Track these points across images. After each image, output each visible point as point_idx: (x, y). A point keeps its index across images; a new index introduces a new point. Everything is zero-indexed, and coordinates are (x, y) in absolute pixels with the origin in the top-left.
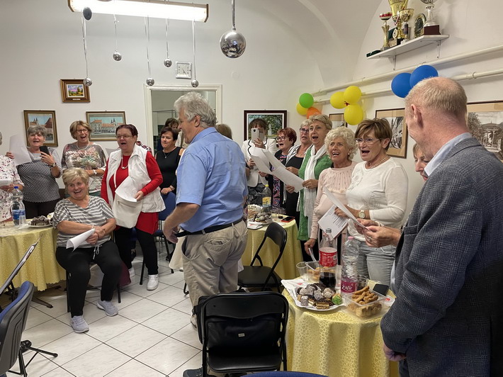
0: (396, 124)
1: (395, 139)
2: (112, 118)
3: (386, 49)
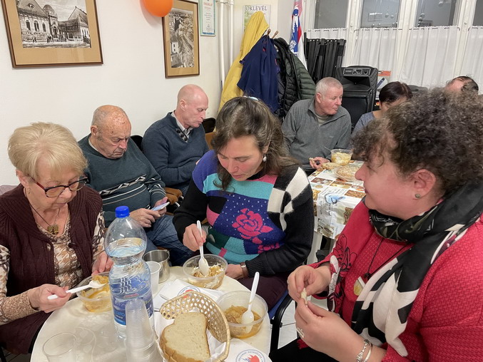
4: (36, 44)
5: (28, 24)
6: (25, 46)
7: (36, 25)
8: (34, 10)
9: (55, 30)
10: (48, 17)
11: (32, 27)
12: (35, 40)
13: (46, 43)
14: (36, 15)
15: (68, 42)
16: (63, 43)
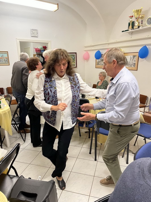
0: (133, 58)
1: (132, 64)
2: (2, 55)
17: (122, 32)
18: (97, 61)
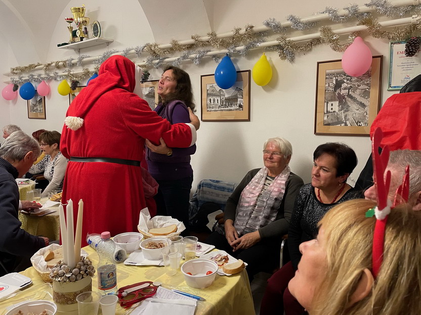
3: (72, 43)
4: (213, 109)
5: (210, 100)
6: (208, 111)
7: (214, 100)
8: (214, 93)
9: (223, 103)
10: (220, 96)
11: (212, 101)
12: (213, 108)
13: (217, 109)
14: (215, 95)
15: (229, 108)
16: (227, 108)
17: (59, 46)
18: (31, 104)
